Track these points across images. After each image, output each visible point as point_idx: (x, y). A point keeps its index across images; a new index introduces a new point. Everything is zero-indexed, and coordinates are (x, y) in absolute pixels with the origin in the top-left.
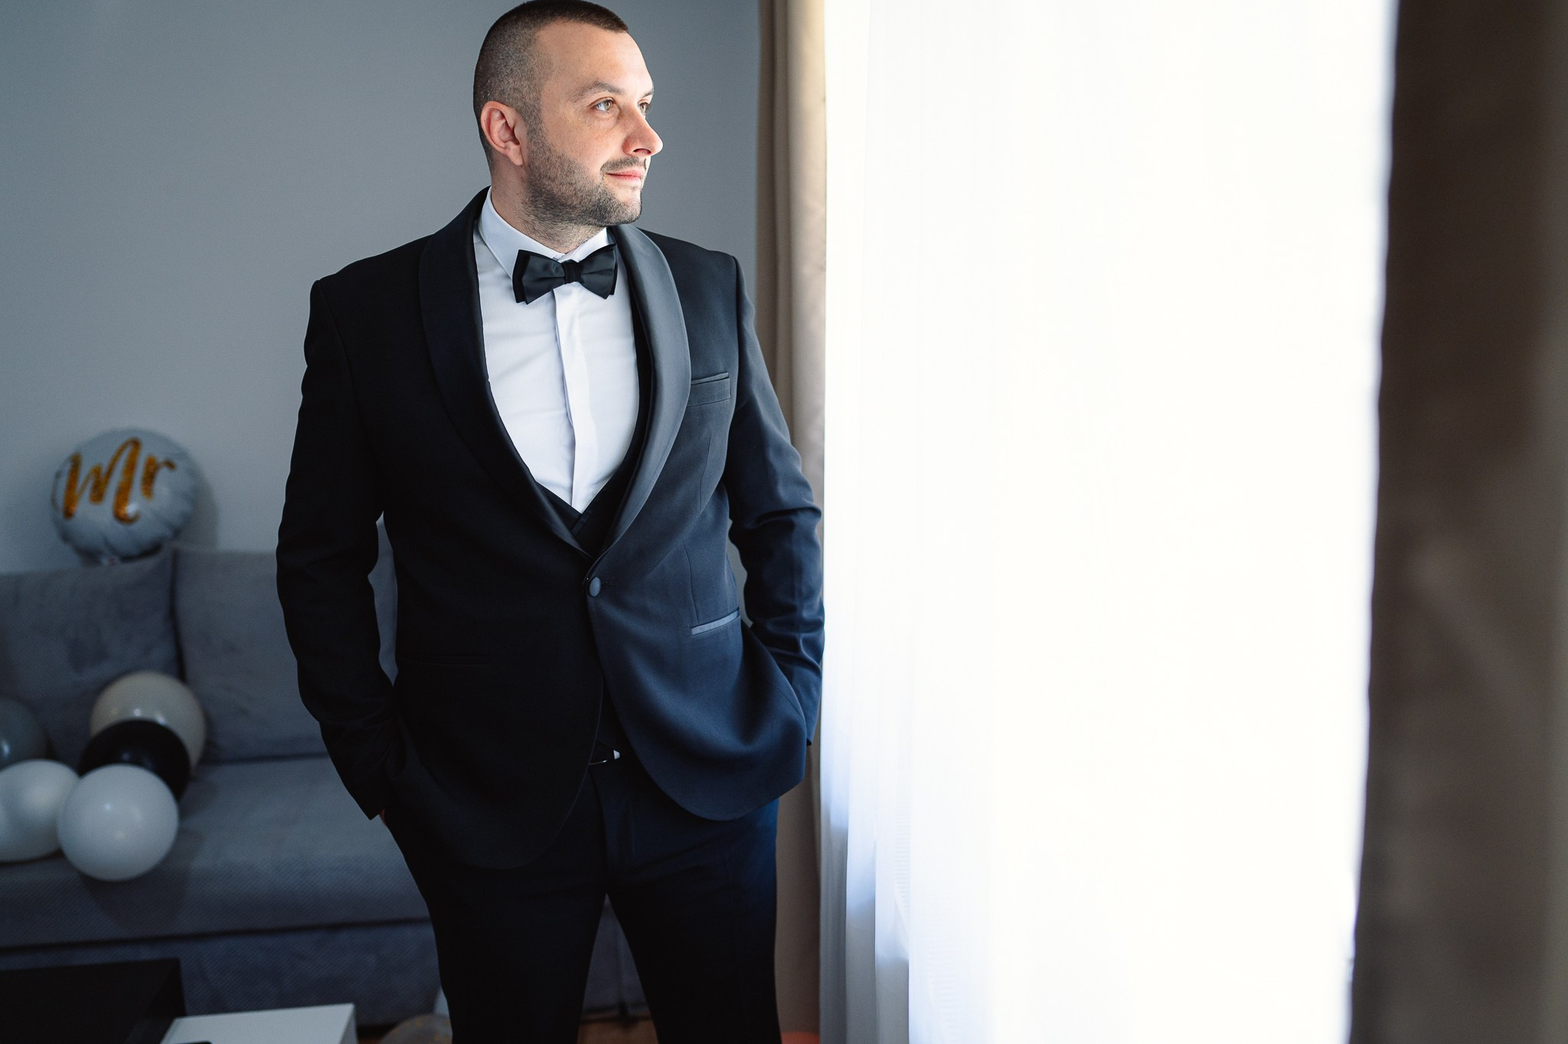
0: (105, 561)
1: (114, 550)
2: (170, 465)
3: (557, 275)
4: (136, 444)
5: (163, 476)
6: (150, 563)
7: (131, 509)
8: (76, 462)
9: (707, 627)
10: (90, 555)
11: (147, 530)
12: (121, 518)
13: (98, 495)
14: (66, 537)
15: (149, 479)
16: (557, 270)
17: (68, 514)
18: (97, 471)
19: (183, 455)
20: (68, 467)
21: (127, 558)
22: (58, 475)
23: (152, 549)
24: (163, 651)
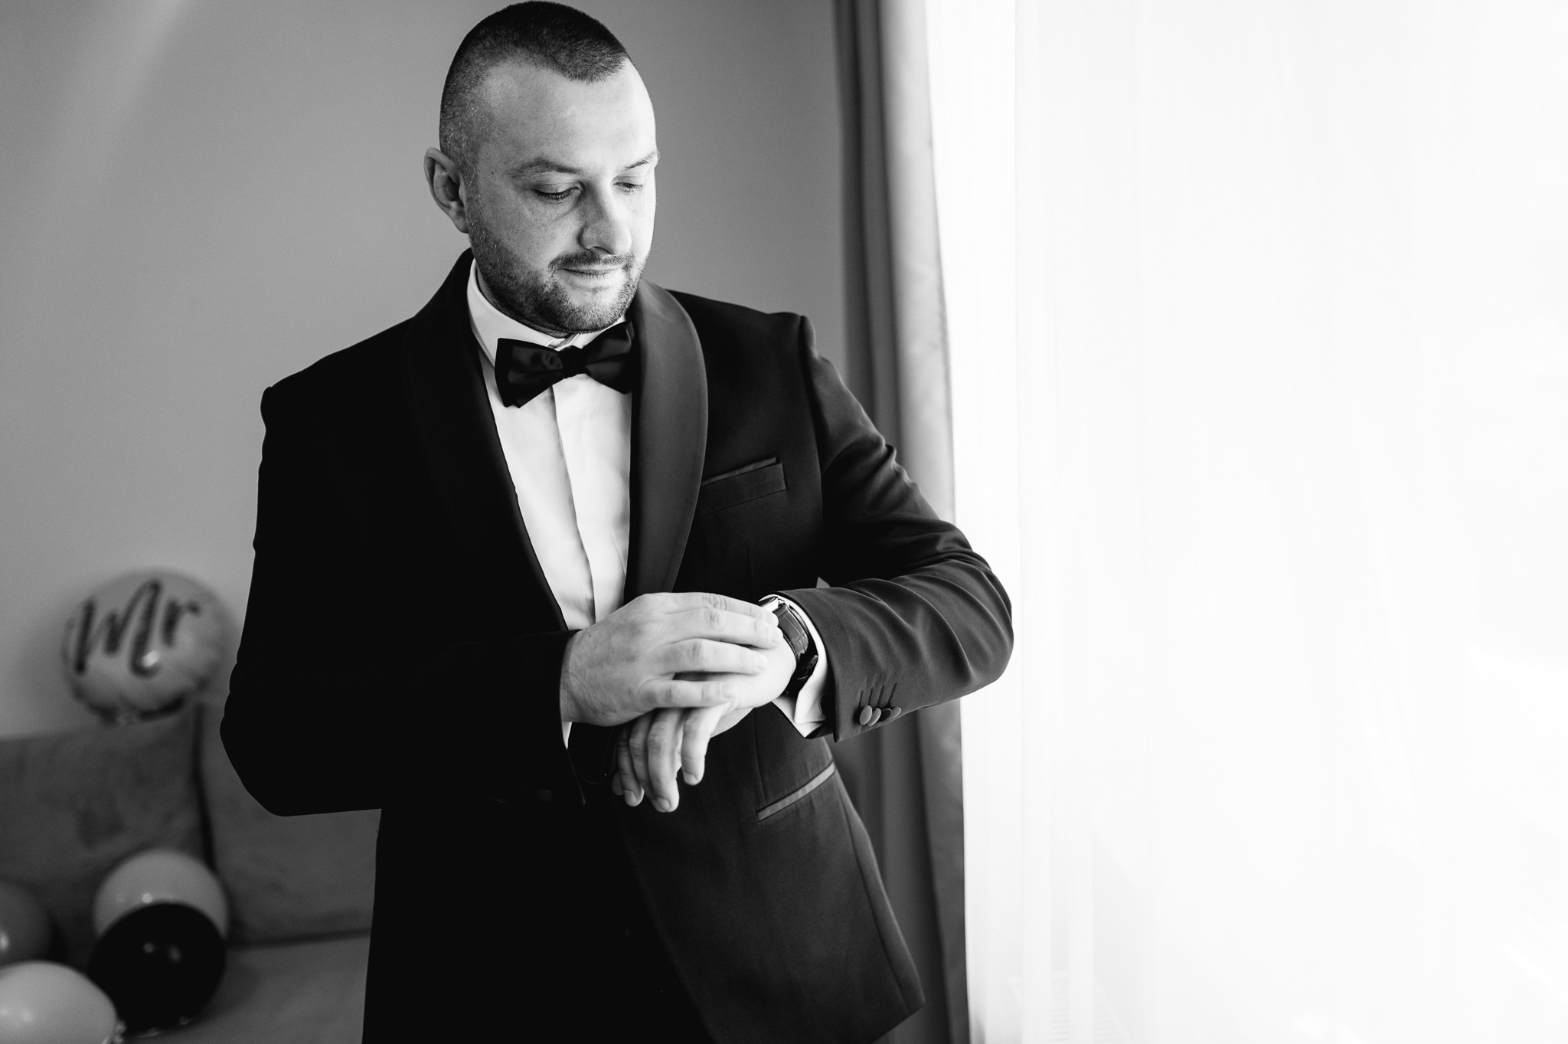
0: (122, 720)
1: (131, 707)
2: (194, 609)
3: (552, 368)
4: (155, 587)
5: (186, 622)
6: (169, 721)
7: (151, 659)
8: (89, 609)
9: (779, 806)
10: (107, 713)
11: (167, 684)
12: (138, 669)
13: (113, 645)
14: (79, 693)
15: (170, 625)
16: (552, 362)
17: (81, 666)
18: (112, 619)
19: (210, 597)
20: (79, 615)
21: (146, 715)
22: (69, 625)
23: (174, 705)
24: (185, 821)
